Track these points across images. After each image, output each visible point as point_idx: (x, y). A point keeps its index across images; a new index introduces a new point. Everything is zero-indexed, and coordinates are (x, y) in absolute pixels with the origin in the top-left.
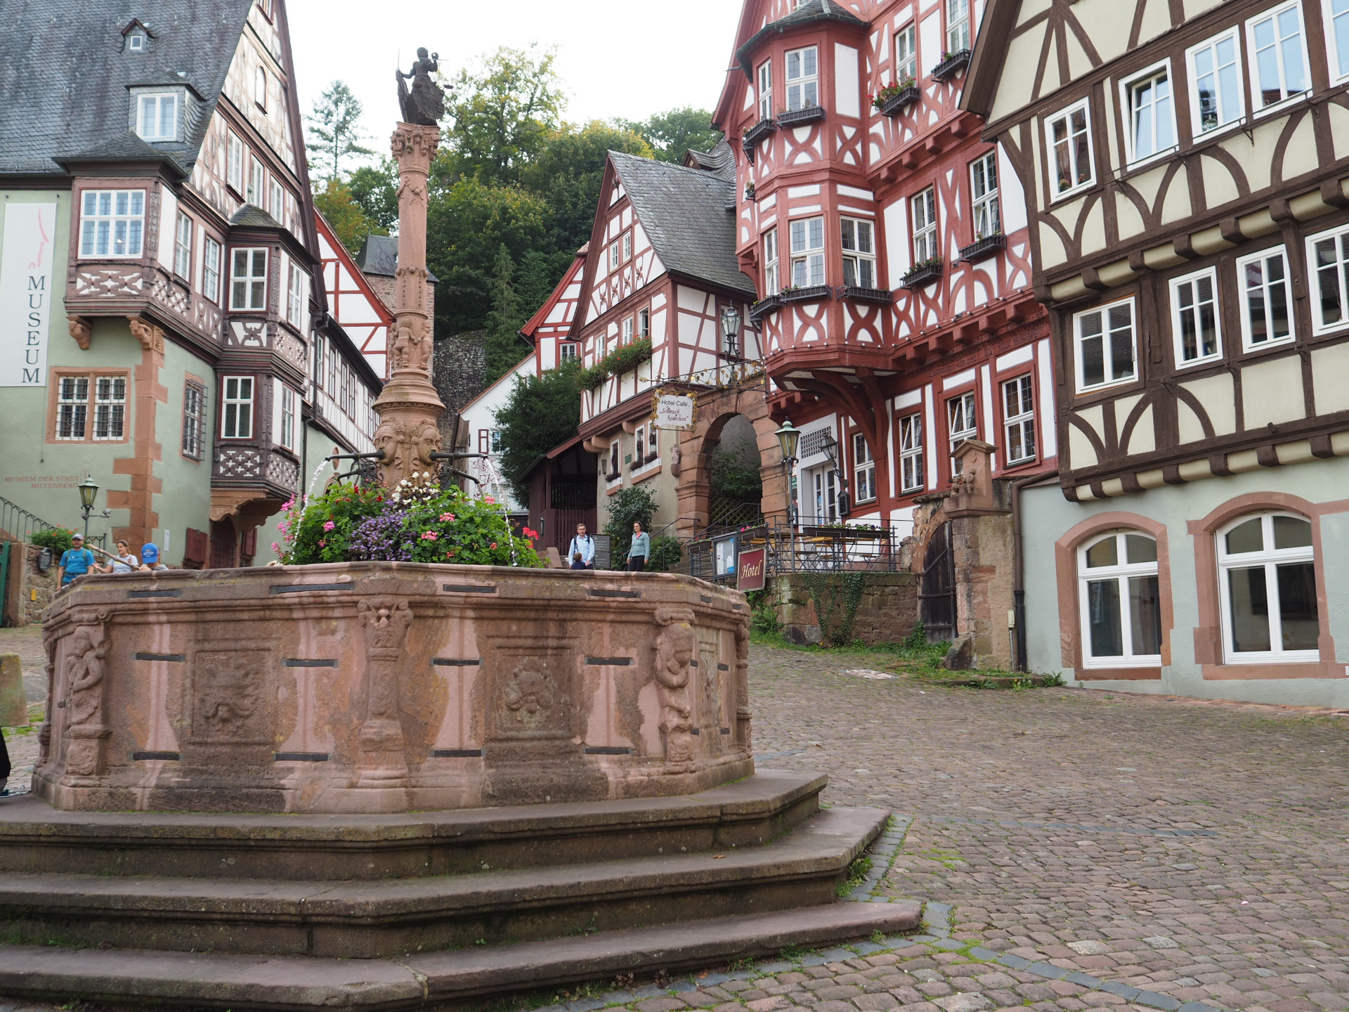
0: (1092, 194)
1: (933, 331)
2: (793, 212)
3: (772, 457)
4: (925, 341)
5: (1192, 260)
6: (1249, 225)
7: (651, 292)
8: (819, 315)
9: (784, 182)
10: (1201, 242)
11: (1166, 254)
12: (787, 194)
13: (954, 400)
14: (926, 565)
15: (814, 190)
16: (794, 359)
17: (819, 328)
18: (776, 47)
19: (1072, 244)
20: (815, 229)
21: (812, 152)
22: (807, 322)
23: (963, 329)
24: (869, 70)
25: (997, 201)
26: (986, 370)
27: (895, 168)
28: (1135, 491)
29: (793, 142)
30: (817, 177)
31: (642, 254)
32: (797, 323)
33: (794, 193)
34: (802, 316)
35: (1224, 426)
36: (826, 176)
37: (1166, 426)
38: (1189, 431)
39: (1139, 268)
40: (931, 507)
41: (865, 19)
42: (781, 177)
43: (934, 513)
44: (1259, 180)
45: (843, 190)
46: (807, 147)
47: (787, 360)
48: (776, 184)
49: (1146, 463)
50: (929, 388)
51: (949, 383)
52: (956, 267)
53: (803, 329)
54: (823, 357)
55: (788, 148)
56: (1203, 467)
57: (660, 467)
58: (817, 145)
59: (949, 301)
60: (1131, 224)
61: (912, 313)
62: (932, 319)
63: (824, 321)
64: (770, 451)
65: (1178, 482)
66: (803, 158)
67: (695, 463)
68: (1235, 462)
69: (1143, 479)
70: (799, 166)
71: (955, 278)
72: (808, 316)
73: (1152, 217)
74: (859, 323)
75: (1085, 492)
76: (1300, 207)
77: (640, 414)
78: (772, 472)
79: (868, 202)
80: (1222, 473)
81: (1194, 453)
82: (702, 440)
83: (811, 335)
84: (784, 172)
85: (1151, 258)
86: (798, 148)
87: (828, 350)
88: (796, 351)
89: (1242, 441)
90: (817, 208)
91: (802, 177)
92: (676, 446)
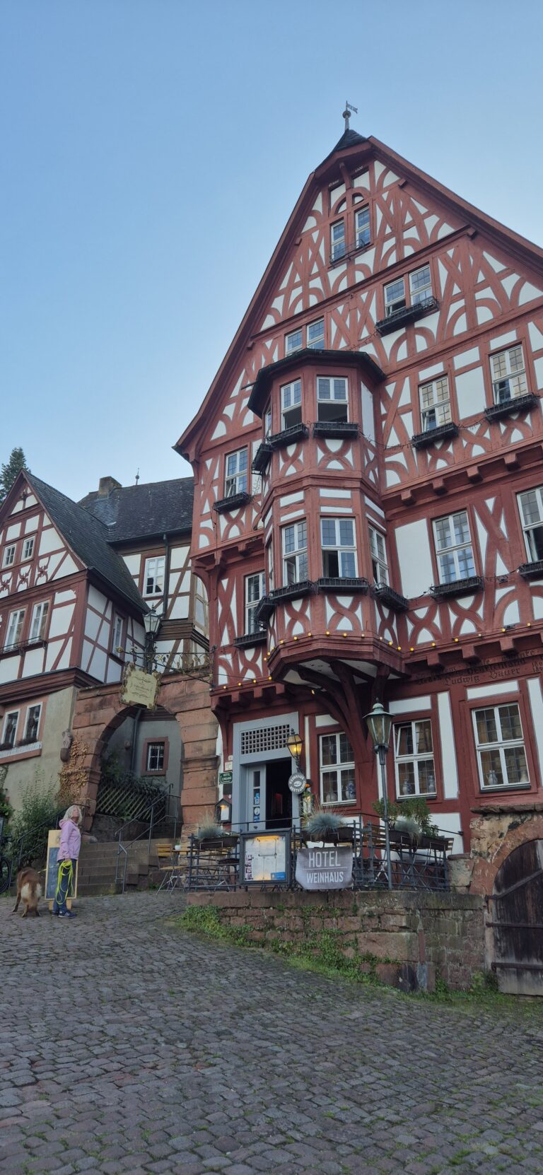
1: (469, 639)
2: (324, 509)
3: (200, 749)
4: (459, 648)
7: (55, 588)
8: (354, 607)
9: (315, 482)
12: (319, 492)
13: (484, 710)
15: (346, 494)
16: (325, 646)
17: (354, 620)
18: (308, 371)
20: (346, 530)
21: (344, 462)
23: (515, 640)
24: (383, 411)
26: (534, 683)
27: (418, 492)
29: (325, 450)
30: (348, 484)
31: (49, 555)
32: (330, 612)
33: (325, 493)
34: (335, 604)
36: (358, 484)
40: (507, 821)
41: (385, 371)
42: (313, 477)
43: (513, 827)
45: (367, 502)
46: (339, 456)
47: (316, 646)
48: (305, 483)
50: (444, 699)
51: (474, 693)
52: (504, 582)
53: (337, 618)
54: (356, 649)
55: (321, 454)
57: (41, 750)
59: (494, 612)
61: (437, 621)
62: (468, 628)
63: (359, 613)
64: (198, 744)
66: (335, 465)
67: (93, 749)
70: (331, 470)
71: (500, 593)
72: (341, 606)
74: (386, 624)
77: (19, 698)
78: (199, 764)
79: (381, 518)
82: (104, 727)
83: (345, 625)
84: (316, 473)
86: (330, 456)
87: (362, 642)
88: (328, 638)
90: (349, 511)
91: (335, 481)
92: (69, 730)
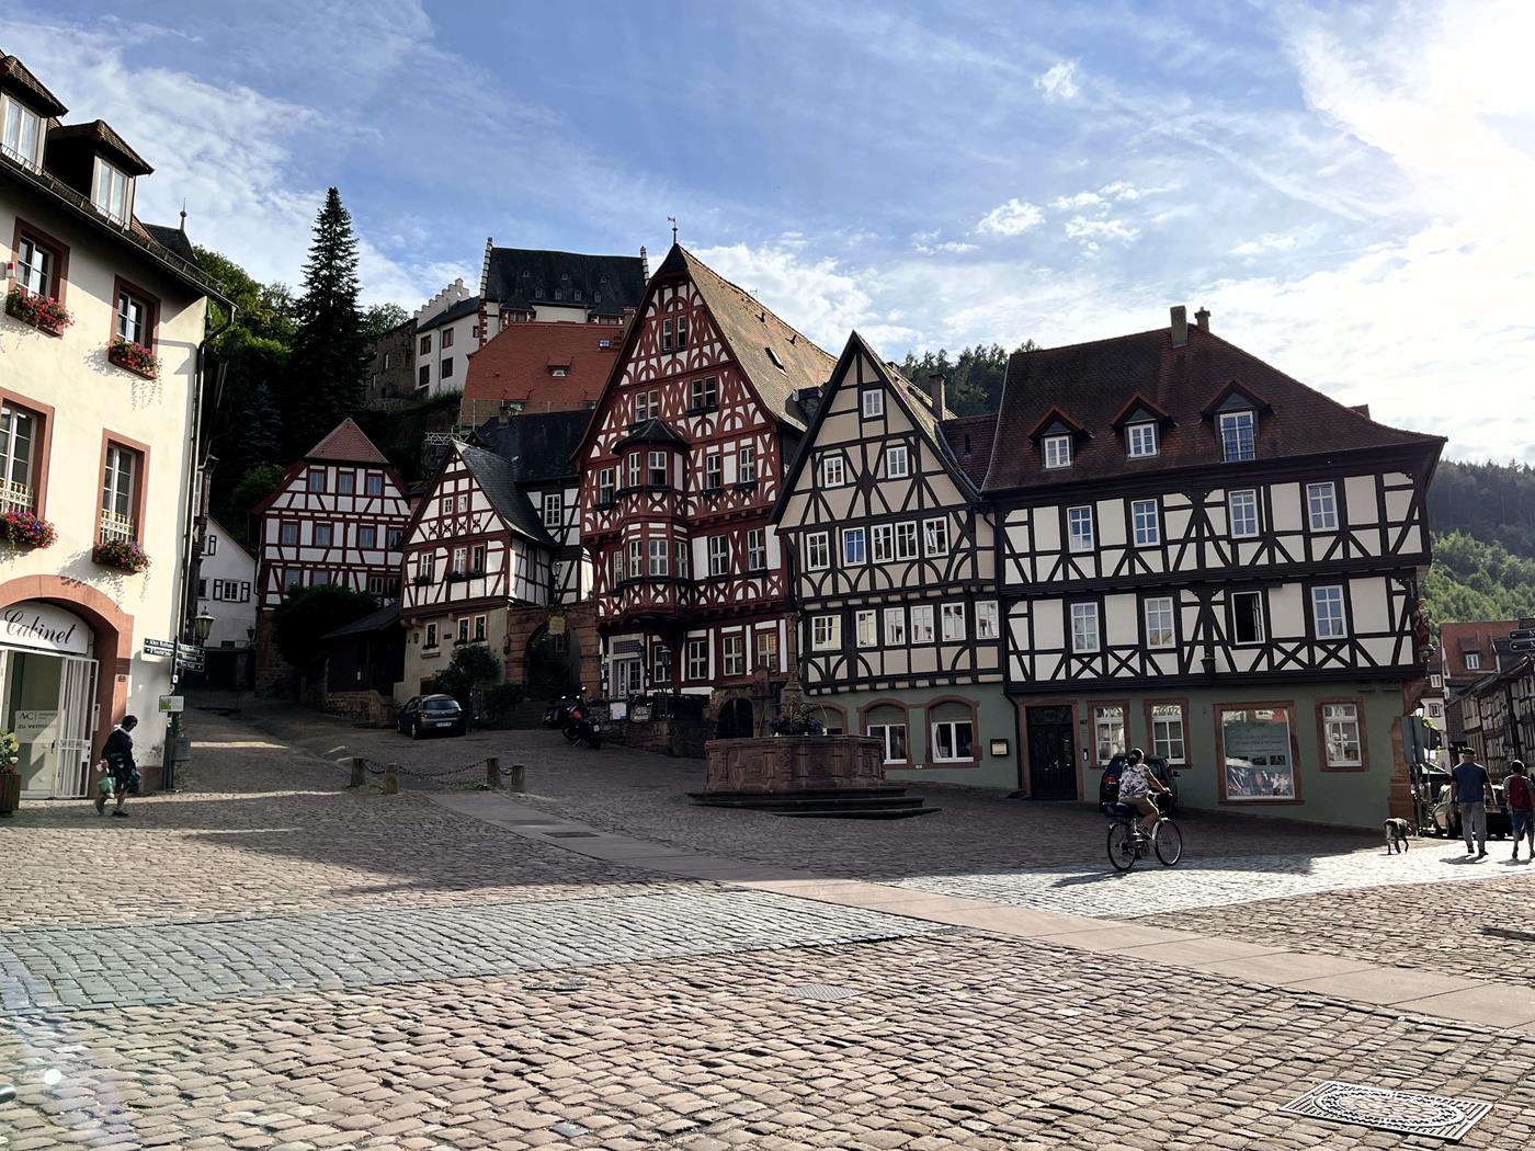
0: (827, 572)
1: (721, 604)
2: (651, 535)
3: (590, 650)
4: (715, 608)
5: (866, 606)
6: (892, 598)
7: (488, 538)
8: (664, 590)
9: (647, 519)
10: (872, 600)
11: (858, 602)
13: (728, 638)
14: (719, 717)
15: (663, 526)
17: (664, 597)
19: (817, 590)
20: (662, 546)
21: (662, 506)
22: (658, 592)
23: (739, 607)
24: (689, 468)
25: (763, 554)
26: (748, 628)
27: (703, 522)
28: (835, 693)
29: (652, 499)
30: (664, 519)
31: (480, 512)
32: (653, 593)
33: (652, 525)
34: (656, 590)
35: (876, 672)
36: (668, 519)
37: (852, 669)
38: (862, 672)
39: (845, 605)
42: (646, 517)
44: (897, 584)
45: (676, 527)
46: (660, 503)
47: (647, 608)
48: (642, 519)
49: (842, 682)
50: (712, 631)
52: (737, 578)
53: (656, 596)
55: (650, 501)
56: (866, 687)
57: (489, 646)
58: (665, 503)
59: (733, 592)
60: (844, 588)
61: (708, 593)
62: (721, 599)
63: (667, 593)
64: (589, 647)
65: (853, 691)
66: (657, 509)
68: (879, 686)
69: (840, 689)
70: (655, 512)
71: (736, 583)
72: (658, 590)
73: (854, 587)
74: (683, 595)
75: (814, 692)
76: (912, 596)
78: (590, 658)
79: (685, 535)
80: (873, 690)
81: (863, 681)
83: (660, 600)
84: (647, 514)
85: (851, 602)
86: (655, 503)
87: (668, 609)
88: (651, 608)
89: (883, 678)
90: (664, 536)
91: (657, 518)
